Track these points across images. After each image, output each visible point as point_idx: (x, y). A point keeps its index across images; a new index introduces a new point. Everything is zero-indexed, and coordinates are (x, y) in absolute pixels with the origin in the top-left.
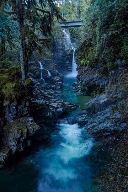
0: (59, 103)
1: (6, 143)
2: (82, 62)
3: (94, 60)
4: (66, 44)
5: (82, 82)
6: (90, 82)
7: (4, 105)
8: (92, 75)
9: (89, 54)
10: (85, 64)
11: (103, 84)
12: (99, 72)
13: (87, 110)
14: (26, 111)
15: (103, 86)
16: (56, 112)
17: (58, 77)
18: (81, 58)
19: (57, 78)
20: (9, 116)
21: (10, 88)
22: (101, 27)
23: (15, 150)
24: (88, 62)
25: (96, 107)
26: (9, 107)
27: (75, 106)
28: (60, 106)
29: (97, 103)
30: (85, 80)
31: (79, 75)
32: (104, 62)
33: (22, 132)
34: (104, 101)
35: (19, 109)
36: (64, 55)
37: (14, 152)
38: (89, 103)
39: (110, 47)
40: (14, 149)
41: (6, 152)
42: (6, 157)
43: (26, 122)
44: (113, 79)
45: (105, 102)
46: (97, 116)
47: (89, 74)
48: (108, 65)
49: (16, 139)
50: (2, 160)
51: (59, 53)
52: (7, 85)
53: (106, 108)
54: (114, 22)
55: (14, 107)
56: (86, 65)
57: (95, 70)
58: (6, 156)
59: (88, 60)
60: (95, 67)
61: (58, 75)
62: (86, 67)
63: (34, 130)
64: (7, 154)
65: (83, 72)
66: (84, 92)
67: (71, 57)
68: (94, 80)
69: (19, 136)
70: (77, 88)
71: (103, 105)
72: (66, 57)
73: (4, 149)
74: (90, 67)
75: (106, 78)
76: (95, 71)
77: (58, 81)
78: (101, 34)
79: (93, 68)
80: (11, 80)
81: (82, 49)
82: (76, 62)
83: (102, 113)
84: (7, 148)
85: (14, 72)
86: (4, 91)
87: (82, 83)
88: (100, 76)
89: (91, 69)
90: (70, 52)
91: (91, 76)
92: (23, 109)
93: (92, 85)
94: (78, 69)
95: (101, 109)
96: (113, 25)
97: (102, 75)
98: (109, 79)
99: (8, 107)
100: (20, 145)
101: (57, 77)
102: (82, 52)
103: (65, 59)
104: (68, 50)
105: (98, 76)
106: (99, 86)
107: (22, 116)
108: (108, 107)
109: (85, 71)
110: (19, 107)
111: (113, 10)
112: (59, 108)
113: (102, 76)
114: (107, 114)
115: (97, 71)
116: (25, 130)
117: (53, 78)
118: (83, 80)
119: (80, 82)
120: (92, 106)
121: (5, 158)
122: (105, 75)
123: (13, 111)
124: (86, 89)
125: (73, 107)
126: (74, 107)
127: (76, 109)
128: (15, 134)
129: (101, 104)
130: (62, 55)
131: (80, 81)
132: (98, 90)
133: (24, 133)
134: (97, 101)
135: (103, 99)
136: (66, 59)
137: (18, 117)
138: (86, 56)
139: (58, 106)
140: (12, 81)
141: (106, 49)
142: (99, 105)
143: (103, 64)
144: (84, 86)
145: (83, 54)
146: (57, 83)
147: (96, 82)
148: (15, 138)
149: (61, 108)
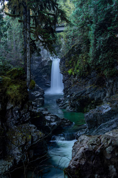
0: (52, 117)
1: (9, 152)
2: (70, 72)
3: (84, 69)
4: (42, 53)
5: (71, 95)
6: (81, 95)
7: (8, 108)
8: (83, 87)
9: (78, 63)
10: (73, 74)
11: (99, 96)
12: (92, 83)
13: (88, 122)
14: (29, 117)
15: (99, 99)
16: (51, 126)
17: (38, 92)
18: (69, 68)
19: (37, 94)
20: (11, 121)
21: (15, 89)
22: (97, 30)
23: (19, 160)
24: (78, 71)
25: (99, 117)
26: (12, 111)
27: (69, 121)
28: (53, 120)
29: (99, 114)
30: (75, 93)
31: (66, 88)
32: (97, 70)
33: (26, 138)
34: (107, 111)
35: (22, 114)
36: (40, 67)
37: (18, 161)
38: (90, 114)
39: (107, 51)
40: (18, 158)
41: (10, 161)
42: (11, 166)
43: (28, 128)
44: (112, 89)
45: (109, 112)
46: (100, 128)
47: (80, 85)
48: (106, 73)
49: (21, 146)
50: (7, 169)
51: (34, 65)
52: (11, 87)
53: (111, 119)
54: (112, 24)
55: (17, 112)
56: (75, 75)
57: (87, 80)
58: (11, 164)
59: (77, 69)
60: (86, 77)
61: (38, 89)
62: (75, 77)
63: (38, 137)
64: (12, 163)
65: (72, 83)
66: (75, 108)
67: (49, 69)
68: (87, 92)
69: (23, 143)
70: (64, 105)
71: (107, 115)
72: (43, 69)
73: (7, 158)
74: (81, 77)
75: (102, 89)
76: (87, 82)
77: (38, 97)
78: (97, 38)
79: (84, 78)
80: (14, 82)
81: (69, 56)
82: (63, 72)
83: (106, 124)
84: (11, 157)
85: (16, 74)
86: (9, 93)
87: (71, 97)
88: (94, 88)
89: (82, 80)
90: (48, 63)
91: (83, 89)
92: (26, 114)
93: (84, 98)
94: (66, 80)
95: (104, 120)
96: (111, 27)
97: (96, 86)
98: (105, 90)
99: (10, 110)
100: (24, 155)
101: (36, 92)
102: (69, 60)
103: (41, 71)
104: (46, 61)
105: (91, 88)
106: (94, 99)
107: (24, 122)
108: (112, 118)
109: (75, 82)
110: (22, 112)
111: (112, 13)
112: (52, 122)
113: (96, 88)
114: (113, 125)
115: (89, 82)
116: (30, 137)
117: (33, 93)
118: (73, 93)
119: (69, 96)
120: (94, 117)
121: (9, 167)
122: (100, 86)
123: (16, 116)
124: (78, 103)
125: (66, 122)
126: (68, 123)
127: (70, 125)
128: (19, 140)
129: (104, 115)
130: (38, 67)
131: (68, 94)
132: (93, 104)
133: (28, 140)
134: (98, 111)
135: (106, 109)
136: (44, 72)
137: (20, 122)
138: (75, 65)
139: (51, 119)
140: (16, 83)
141: (103, 53)
142: (101, 115)
143: (97, 73)
144: (74, 100)
145: (70, 62)
146: (37, 99)
147: (90, 95)
148: (19, 145)
149: (54, 122)
